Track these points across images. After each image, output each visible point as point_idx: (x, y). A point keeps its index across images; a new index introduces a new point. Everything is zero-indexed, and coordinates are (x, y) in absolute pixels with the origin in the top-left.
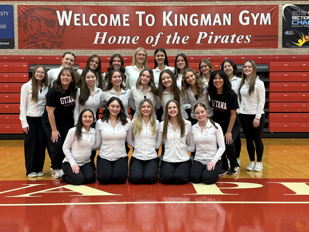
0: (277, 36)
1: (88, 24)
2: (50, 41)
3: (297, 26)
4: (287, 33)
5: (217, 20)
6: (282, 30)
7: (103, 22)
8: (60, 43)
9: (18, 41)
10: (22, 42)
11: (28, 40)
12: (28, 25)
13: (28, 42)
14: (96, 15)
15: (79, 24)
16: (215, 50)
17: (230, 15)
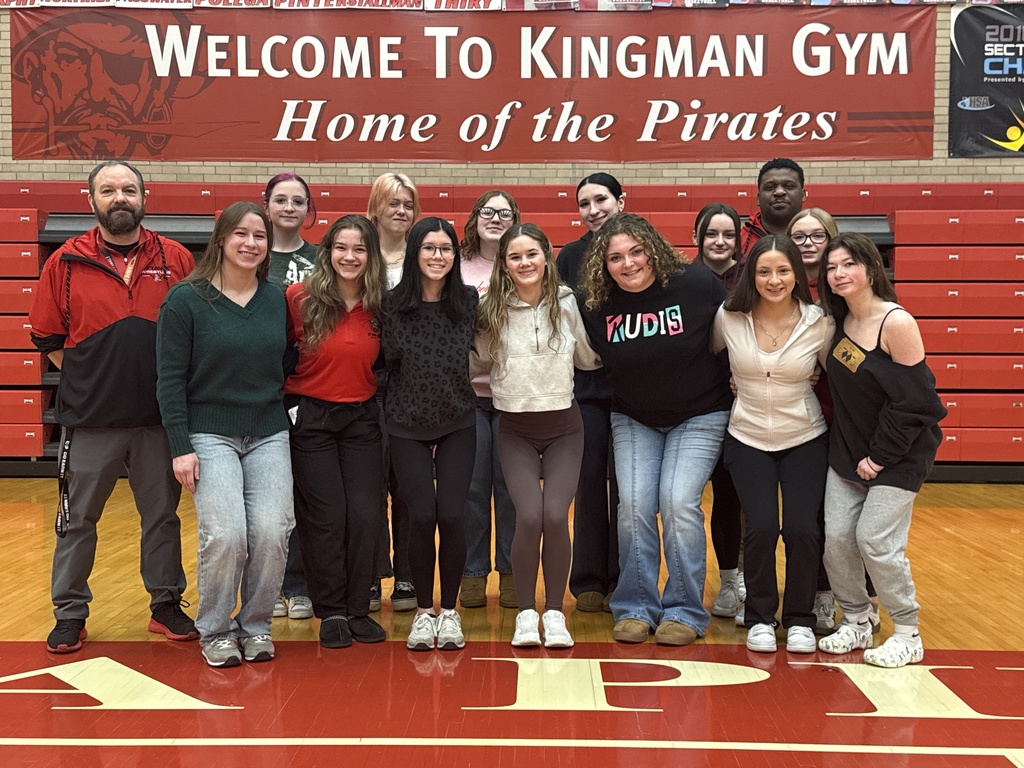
0: (931, 115)
1: (255, 73)
2: (121, 132)
3: (1003, 80)
4: (966, 104)
5: (714, 57)
6: (946, 93)
7: (308, 64)
8: (158, 139)
9: (13, 131)
10: (26, 134)
11: (46, 129)
12: (46, 76)
13: (45, 134)
14: (283, 40)
15: (226, 73)
16: (707, 165)
17: (759, 40)
